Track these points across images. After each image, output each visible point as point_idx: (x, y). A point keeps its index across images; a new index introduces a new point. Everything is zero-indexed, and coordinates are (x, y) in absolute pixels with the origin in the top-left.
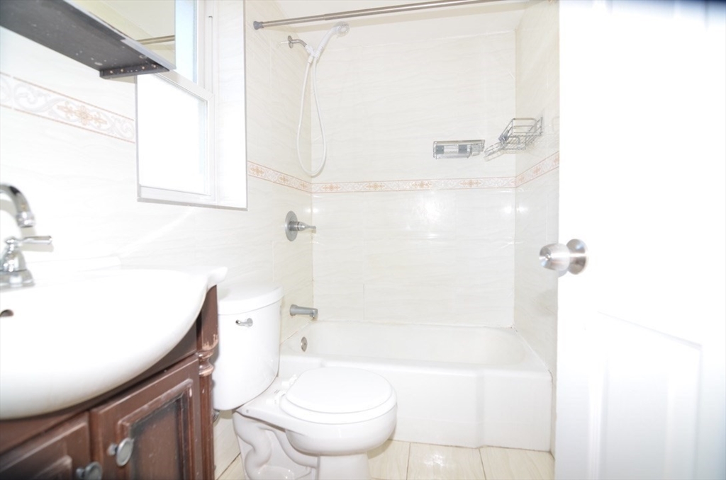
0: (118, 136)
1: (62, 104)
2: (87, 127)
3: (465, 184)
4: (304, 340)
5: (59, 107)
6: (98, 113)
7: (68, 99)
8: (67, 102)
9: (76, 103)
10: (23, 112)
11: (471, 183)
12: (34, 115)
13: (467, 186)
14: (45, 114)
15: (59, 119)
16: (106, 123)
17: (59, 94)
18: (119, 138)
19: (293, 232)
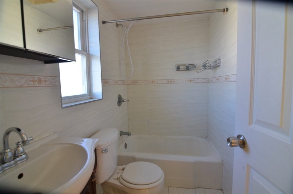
0: (53, 85)
1: (31, 79)
2: (41, 85)
3: (189, 81)
4: (126, 144)
5: (30, 81)
6: (45, 78)
7: (34, 76)
8: (33, 78)
9: (37, 77)
10: (17, 87)
11: (191, 81)
12: (21, 87)
13: (189, 82)
14: (25, 85)
15: (31, 86)
16: (48, 81)
17: (30, 75)
18: (53, 86)
19: (120, 103)
